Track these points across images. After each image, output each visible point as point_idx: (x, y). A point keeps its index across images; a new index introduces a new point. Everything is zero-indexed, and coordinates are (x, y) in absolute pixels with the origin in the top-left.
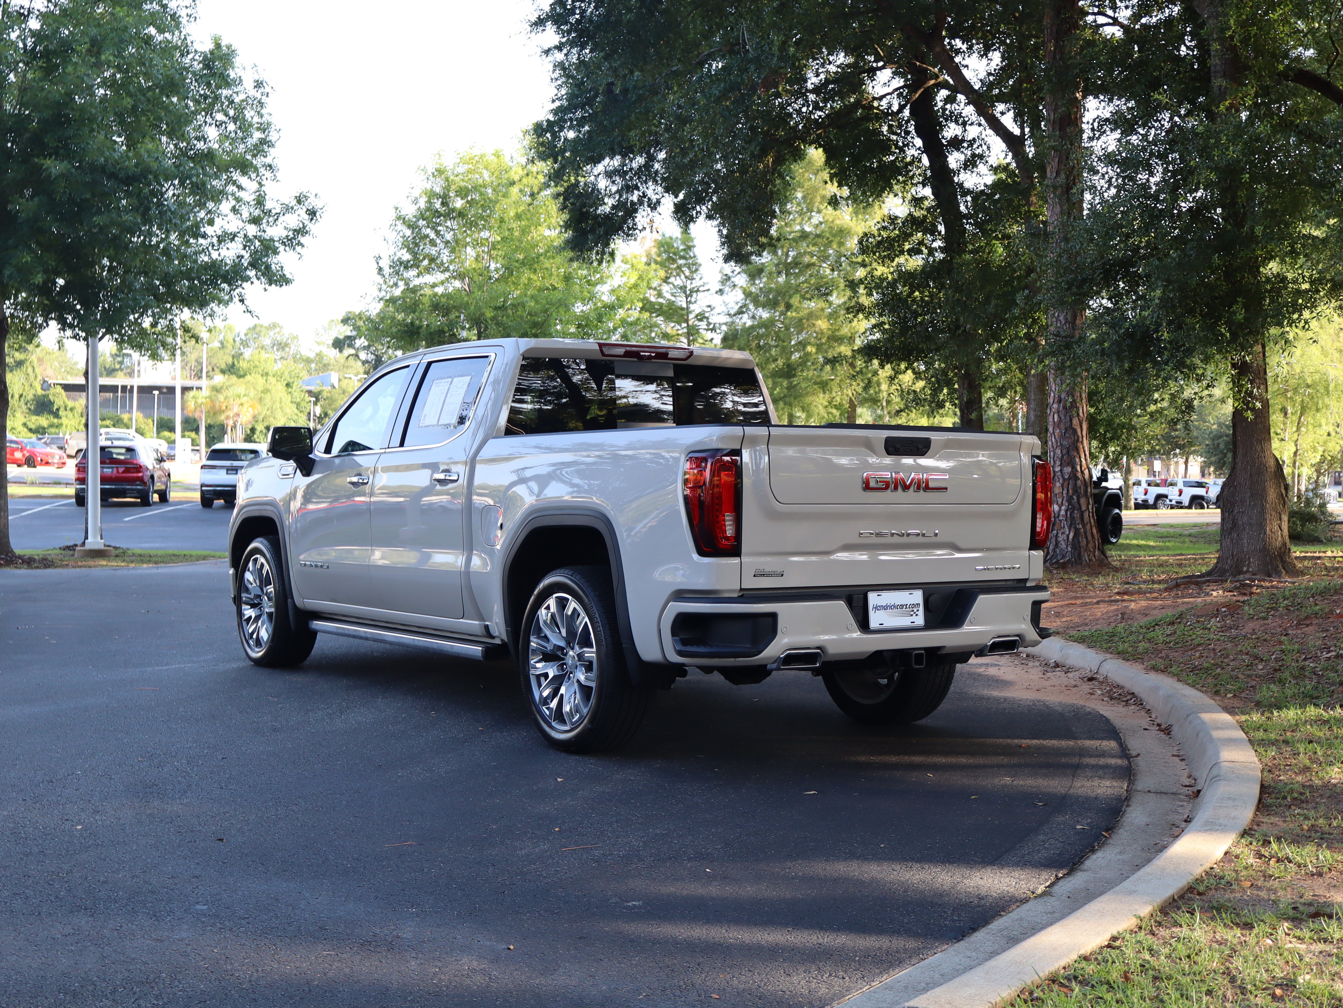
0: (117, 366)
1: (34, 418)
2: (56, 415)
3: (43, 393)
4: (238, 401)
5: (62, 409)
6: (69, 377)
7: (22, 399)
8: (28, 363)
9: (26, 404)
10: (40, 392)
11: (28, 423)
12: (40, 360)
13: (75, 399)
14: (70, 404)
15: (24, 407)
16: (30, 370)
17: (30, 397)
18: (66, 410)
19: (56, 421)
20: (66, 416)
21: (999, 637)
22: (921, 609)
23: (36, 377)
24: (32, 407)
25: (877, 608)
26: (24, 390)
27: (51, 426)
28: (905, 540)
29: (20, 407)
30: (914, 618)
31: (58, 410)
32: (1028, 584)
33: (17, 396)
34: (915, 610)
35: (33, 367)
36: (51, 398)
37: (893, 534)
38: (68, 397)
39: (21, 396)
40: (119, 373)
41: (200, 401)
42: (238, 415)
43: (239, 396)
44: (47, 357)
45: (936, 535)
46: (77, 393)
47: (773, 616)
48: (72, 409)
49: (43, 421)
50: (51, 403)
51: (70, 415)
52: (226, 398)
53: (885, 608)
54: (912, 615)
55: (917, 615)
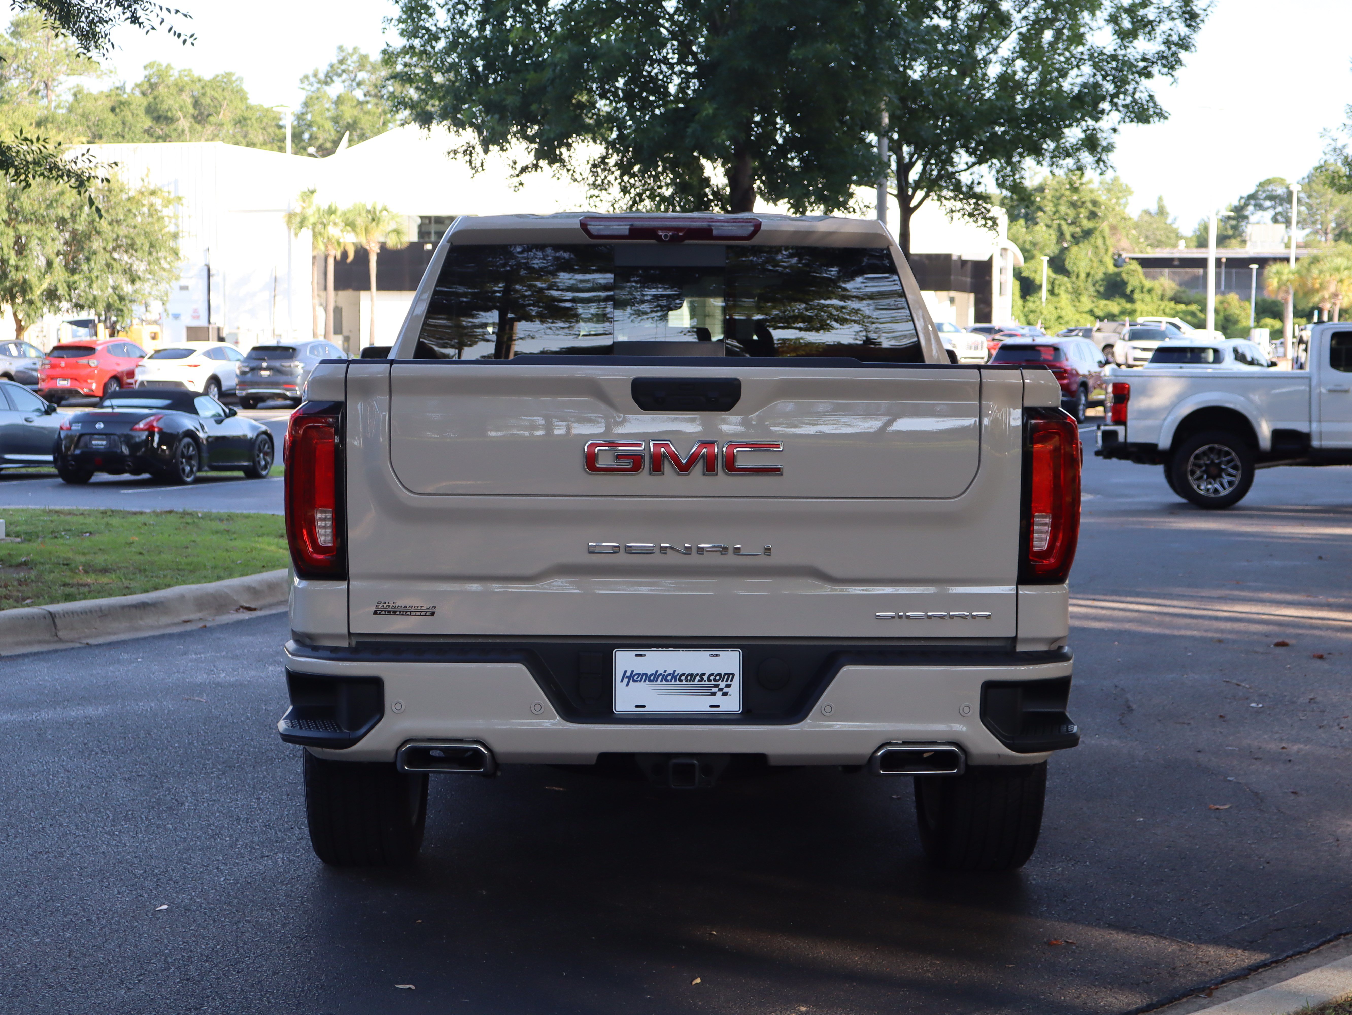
0: (1230, 232)
1: (1103, 303)
2: (1130, 299)
3: (1116, 270)
4: (1337, 276)
5: (1137, 291)
6: (1149, 249)
7: (1090, 279)
8: (1097, 233)
9: (1094, 285)
10: (1112, 269)
11: (1096, 310)
12: (1113, 228)
13: (1154, 278)
14: (1148, 284)
15: (1092, 289)
16: (1100, 242)
17: (1099, 276)
18: (1142, 292)
19: (1129, 306)
20: (1143, 301)
21: (904, 743)
22: (736, 684)
23: (1107, 250)
24: (1102, 289)
25: (632, 678)
26: (1092, 268)
27: (1123, 312)
28: (694, 559)
29: (1086, 289)
30: (718, 699)
31: (1132, 291)
32: (1020, 648)
33: (1083, 276)
34: (722, 685)
35: (1104, 237)
36: (1125, 276)
37: (664, 550)
38: (1146, 275)
39: (1088, 275)
40: (1233, 241)
41: (1285, 277)
42: (1335, 295)
43: (1338, 270)
44: (1122, 224)
45: (768, 551)
46: (1158, 270)
47: (376, 684)
48: (1150, 291)
49: (1114, 306)
50: (1124, 284)
51: (1147, 298)
52: (1321, 272)
53: (652, 678)
54: (714, 694)
55: (725, 694)
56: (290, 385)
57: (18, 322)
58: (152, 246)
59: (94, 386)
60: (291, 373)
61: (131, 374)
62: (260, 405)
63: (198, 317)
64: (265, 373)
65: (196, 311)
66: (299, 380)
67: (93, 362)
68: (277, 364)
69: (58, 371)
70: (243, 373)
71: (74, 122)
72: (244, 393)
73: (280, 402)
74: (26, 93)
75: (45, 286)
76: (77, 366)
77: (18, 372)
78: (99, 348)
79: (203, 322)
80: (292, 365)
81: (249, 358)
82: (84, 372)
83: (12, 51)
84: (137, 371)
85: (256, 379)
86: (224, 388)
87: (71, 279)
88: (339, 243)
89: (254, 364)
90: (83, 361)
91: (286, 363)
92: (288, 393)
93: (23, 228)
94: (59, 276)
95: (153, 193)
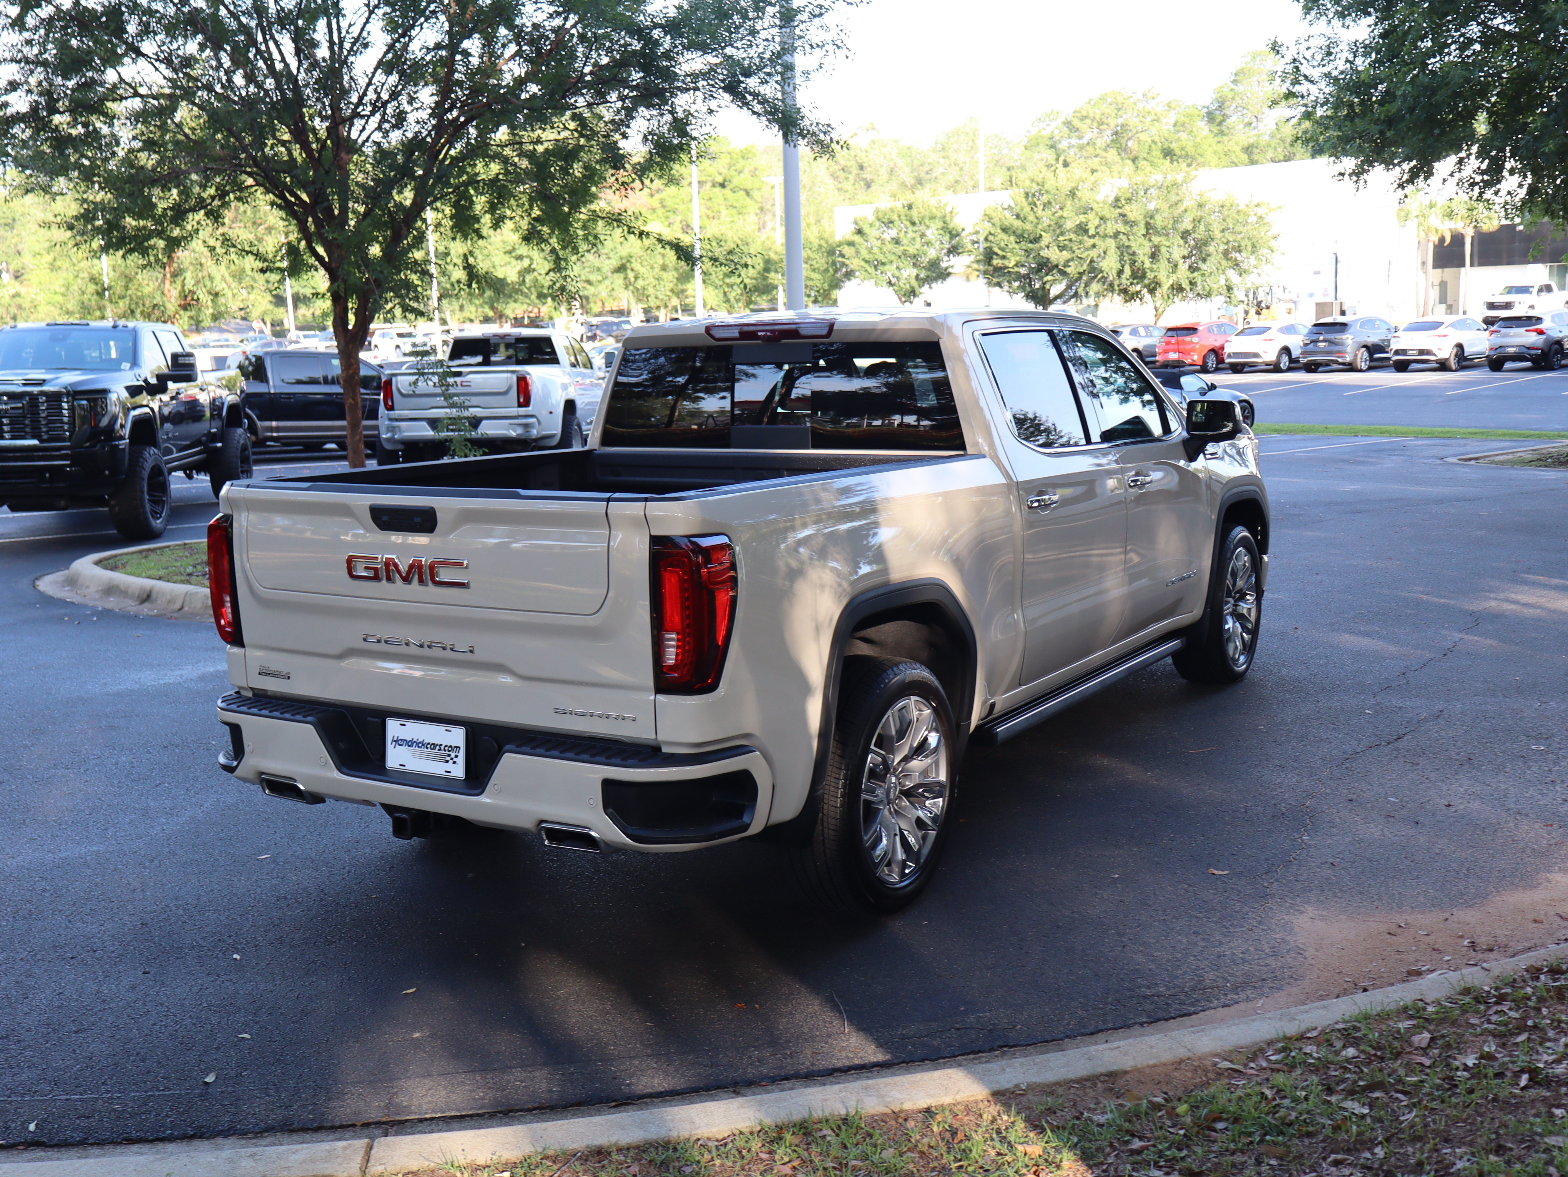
22: (462, 754)
25: (398, 742)
30: (450, 766)
34: (453, 755)
37: (407, 643)
45: (472, 649)
53: (410, 743)
54: (447, 761)
55: (454, 763)
56: (1341, 353)
57: (1156, 309)
58: (1254, 246)
59: (1195, 358)
60: (1342, 344)
61: (1222, 348)
62: (1320, 369)
63: (1325, 295)
64: (1322, 345)
65: (1326, 290)
66: (1349, 349)
67: (1195, 339)
68: (1331, 337)
69: (1170, 347)
70: (1306, 345)
71: (1273, 145)
72: (1305, 360)
73: (1336, 366)
74: (1242, 126)
75: (1171, 282)
76: (1184, 343)
77: (1145, 347)
78: (1200, 328)
79: (1330, 300)
80: (1344, 337)
81: (1311, 333)
82: (1190, 347)
83: (1230, 95)
84: (1226, 345)
85: (1315, 349)
86: (1293, 356)
87: (1192, 276)
88: (1437, 231)
89: (1314, 337)
90: (1188, 339)
91: (1338, 336)
92: (1340, 360)
93: (1156, 240)
94: (1183, 274)
95: (1258, 205)
